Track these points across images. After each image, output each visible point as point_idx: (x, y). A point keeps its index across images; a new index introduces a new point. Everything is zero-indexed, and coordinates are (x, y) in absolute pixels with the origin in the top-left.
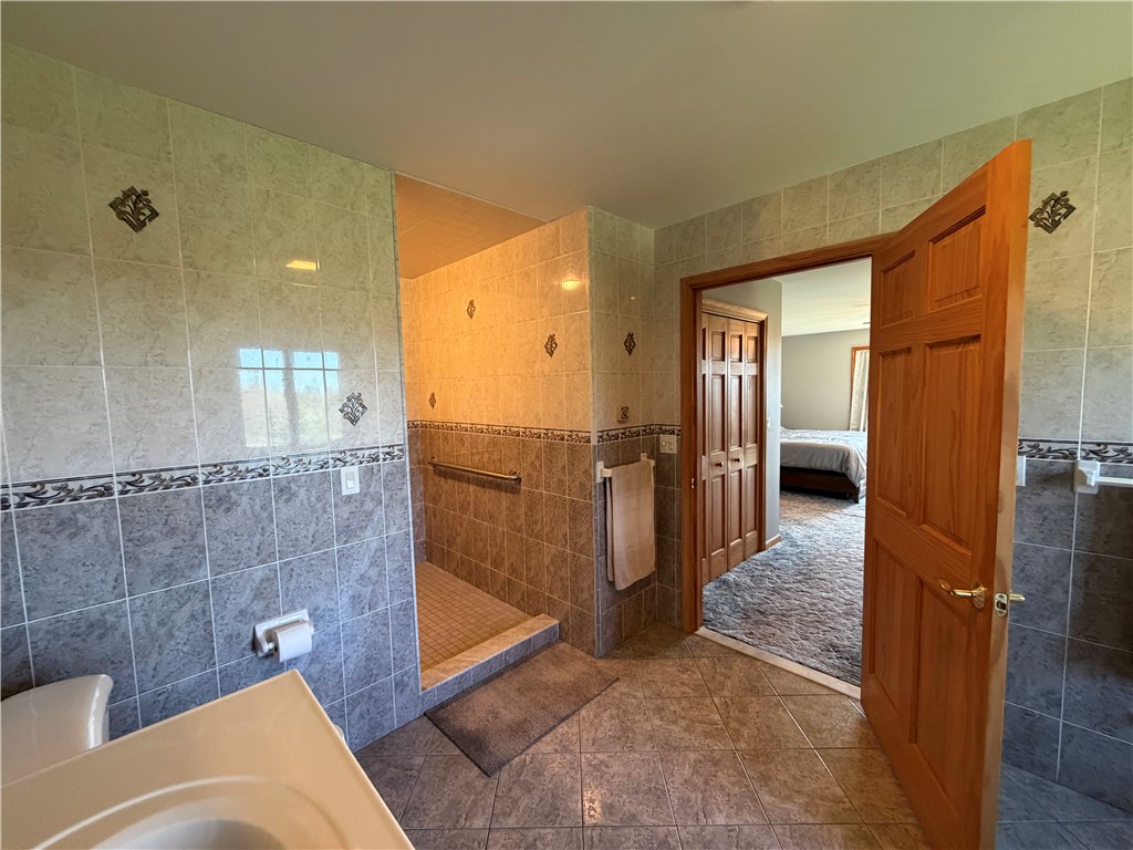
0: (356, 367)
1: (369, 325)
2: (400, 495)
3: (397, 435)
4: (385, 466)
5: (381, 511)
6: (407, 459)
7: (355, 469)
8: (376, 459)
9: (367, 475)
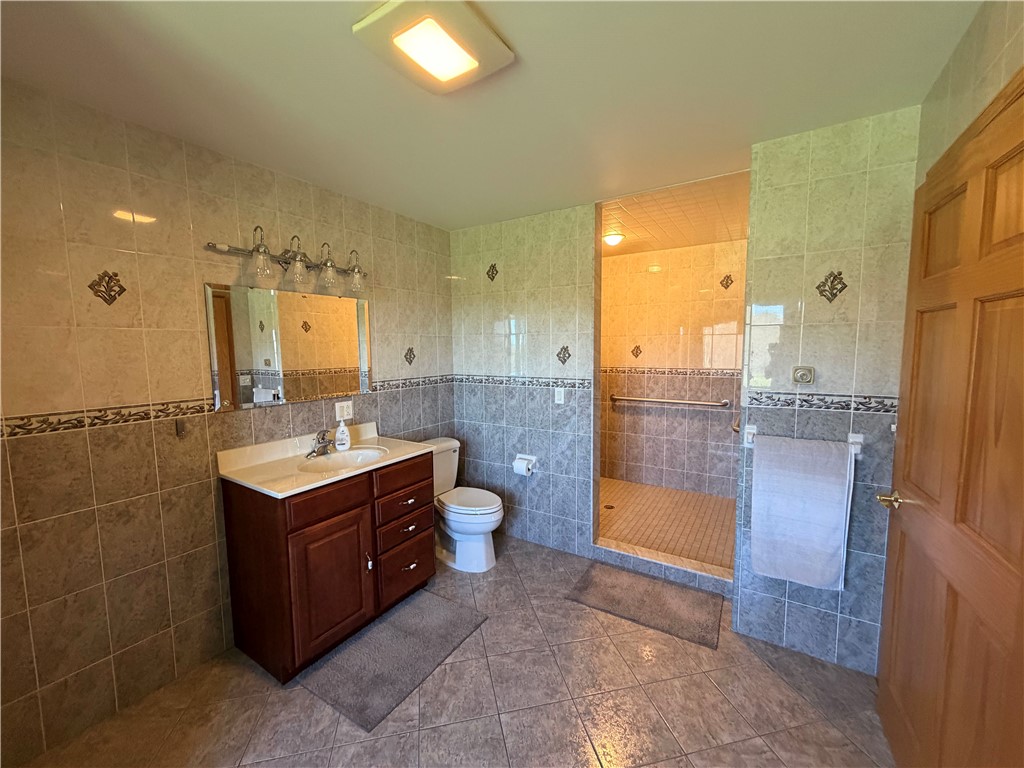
0: (567, 331)
1: (575, 305)
2: (587, 411)
3: (588, 373)
4: (579, 392)
5: (574, 418)
6: (592, 389)
7: (563, 389)
8: (574, 386)
9: (569, 396)
